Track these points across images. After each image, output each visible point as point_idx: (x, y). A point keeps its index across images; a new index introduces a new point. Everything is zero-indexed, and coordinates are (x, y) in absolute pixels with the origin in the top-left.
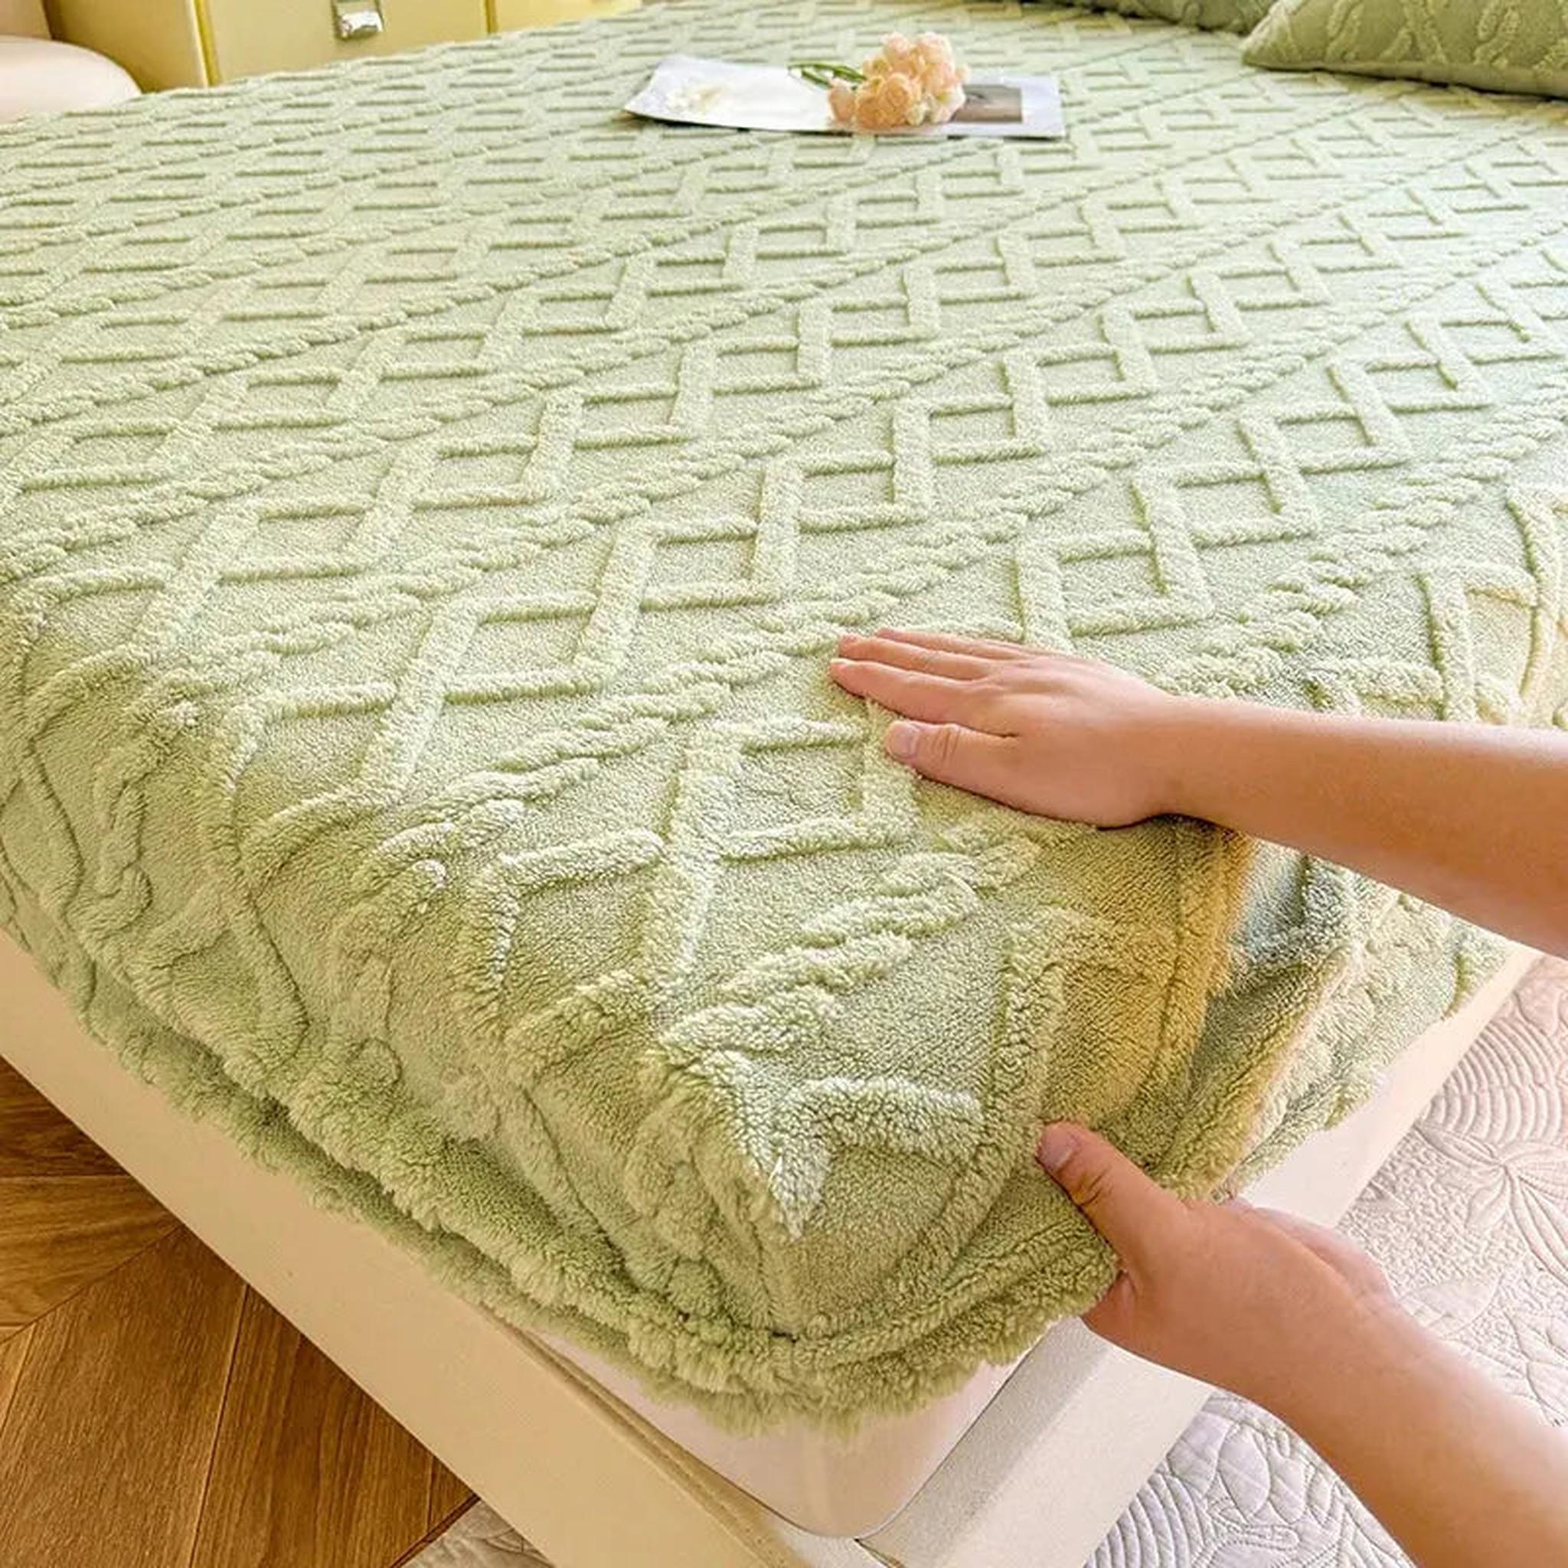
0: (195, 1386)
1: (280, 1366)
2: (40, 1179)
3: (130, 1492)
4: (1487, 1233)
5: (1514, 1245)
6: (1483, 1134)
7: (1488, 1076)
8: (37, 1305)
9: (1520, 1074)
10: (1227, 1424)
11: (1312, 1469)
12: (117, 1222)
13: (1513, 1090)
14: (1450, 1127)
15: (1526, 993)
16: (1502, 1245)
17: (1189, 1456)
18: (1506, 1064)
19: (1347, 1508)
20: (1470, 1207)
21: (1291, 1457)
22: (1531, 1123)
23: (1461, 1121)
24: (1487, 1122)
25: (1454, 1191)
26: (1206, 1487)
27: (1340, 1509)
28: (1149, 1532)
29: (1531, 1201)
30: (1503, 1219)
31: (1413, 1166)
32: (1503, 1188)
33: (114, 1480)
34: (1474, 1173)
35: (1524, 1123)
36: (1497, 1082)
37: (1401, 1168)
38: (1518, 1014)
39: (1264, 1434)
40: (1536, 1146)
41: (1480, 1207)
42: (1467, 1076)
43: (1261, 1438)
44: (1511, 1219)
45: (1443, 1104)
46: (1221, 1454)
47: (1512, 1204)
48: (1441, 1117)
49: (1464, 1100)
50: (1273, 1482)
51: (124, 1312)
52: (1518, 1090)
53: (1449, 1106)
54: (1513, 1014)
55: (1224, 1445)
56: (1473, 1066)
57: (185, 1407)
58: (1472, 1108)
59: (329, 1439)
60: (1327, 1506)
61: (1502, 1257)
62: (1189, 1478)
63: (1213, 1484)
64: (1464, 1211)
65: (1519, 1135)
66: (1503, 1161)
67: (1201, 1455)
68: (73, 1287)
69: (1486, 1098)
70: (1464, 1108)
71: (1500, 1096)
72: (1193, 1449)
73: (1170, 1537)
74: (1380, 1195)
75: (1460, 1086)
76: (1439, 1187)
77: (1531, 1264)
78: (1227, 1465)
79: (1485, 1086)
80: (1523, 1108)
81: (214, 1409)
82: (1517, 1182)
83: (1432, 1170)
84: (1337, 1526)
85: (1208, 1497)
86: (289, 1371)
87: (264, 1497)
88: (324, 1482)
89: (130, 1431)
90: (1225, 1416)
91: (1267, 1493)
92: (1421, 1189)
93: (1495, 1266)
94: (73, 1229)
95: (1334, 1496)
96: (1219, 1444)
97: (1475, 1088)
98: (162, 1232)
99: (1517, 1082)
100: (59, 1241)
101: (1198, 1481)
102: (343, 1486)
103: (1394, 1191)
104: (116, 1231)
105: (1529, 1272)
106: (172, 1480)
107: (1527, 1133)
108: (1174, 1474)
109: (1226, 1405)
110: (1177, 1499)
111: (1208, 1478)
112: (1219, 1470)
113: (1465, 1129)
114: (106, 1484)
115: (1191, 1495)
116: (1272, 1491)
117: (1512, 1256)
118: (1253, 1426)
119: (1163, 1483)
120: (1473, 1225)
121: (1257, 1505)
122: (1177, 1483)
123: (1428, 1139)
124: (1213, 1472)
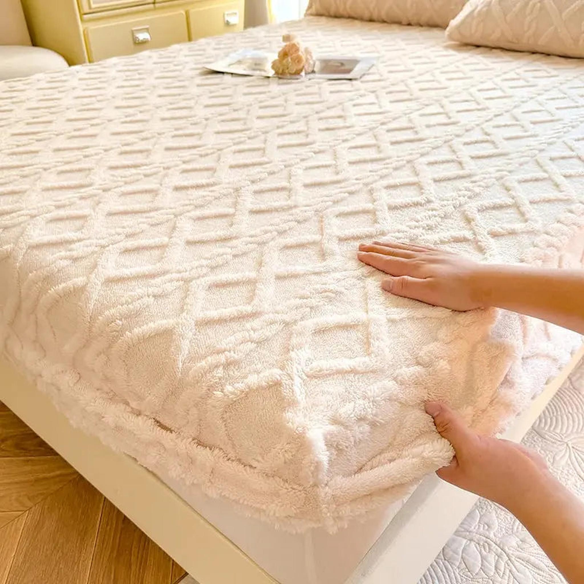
0: (86, 533)
1: (117, 525)
2: (30, 458)
3: (63, 572)
4: (561, 468)
5: (570, 471)
6: (558, 431)
7: (560, 410)
8: (29, 504)
9: (572, 409)
10: (464, 541)
11: (497, 557)
12: (58, 472)
13: (569, 414)
14: (546, 428)
15: (574, 379)
16: (566, 472)
17: (451, 553)
18: (566, 405)
19: (510, 571)
20: (554, 458)
21: (489, 552)
22: (576, 427)
23: (550, 426)
24: (560, 427)
25: (548, 452)
26: (457, 564)
27: (508, 572)
28: (436, 581)
29: (577, 455)
30: (567, 462)
31: (532, 443)
32: (566, 451)
33: (57, 567)
34: (555, 445)
35: (573, 427)
36: (563, 411)
37: (528, 444)
38: (571, 387)
39: (479, 544)
40: (578, 435)
41: (558, 458)
42: (552, 409)
43: (477, 545)
44: (569, 462)
45: (543, 421)
46: (463, 552)
47: (570, 457)
48: (543, 425)
49: (551, 419)
50: (482, 561)
51: (60, 506)
52: (571, 414)
53: (546, 421)
54: (569, 387)
55: (464, 548)
56: (554, 405)
57: (82, 540)
58: (554, 421)
59: (134, 550)
60: (503, 569)
61: (566, 477)
62: (451, 561)
63: (460, 563)
64: (552, 460)
65: (572, 431)
66: (566, 441)
67: (455, 552)
68: (42, 497)
69: (559, 418)
70: (551, 421)
71: (565, 417)
72: (452, 551)
73: (444, 583)
75: (550, 414)
76: (543, 451)
77: (577, 479)
78: (465, 556)
79: (559, 413)
80: (573, 421)
81: (93, 541)
82: (571, 448)
83: (540, 445)
84: (507, 578)
85: (458, 568)
87: (111, 573)
88: (133, 568)
89: (63, 549)
90: (465, 538)
91: (480, 566)
93: (564, 480)
94: (41, 476)
95: (505, 567)
96: (462, 548)
97: (555, 414)
98: (75, 476)
99: (571, 411)
100: (37, 480)
101: (454, 562)
102: (140, 569)
104: (57, 476)
105: (576, 482)
106: (78, 567)
107: (575, 430)
108: (445, 560)
109: (464, 533)
110: (447, 569)
111: (458, 561)
112: (462, 558)
113: (552, 429)
114: (54, 569)
115: (452, 568)
116: (482, 565)
117: (570, 476)
118: (474, 541)
119: (441, 563)
120: (555, 465)
121: (477, 570)
122: (446, 563)
123: (538, 433)
124: (460, 558)
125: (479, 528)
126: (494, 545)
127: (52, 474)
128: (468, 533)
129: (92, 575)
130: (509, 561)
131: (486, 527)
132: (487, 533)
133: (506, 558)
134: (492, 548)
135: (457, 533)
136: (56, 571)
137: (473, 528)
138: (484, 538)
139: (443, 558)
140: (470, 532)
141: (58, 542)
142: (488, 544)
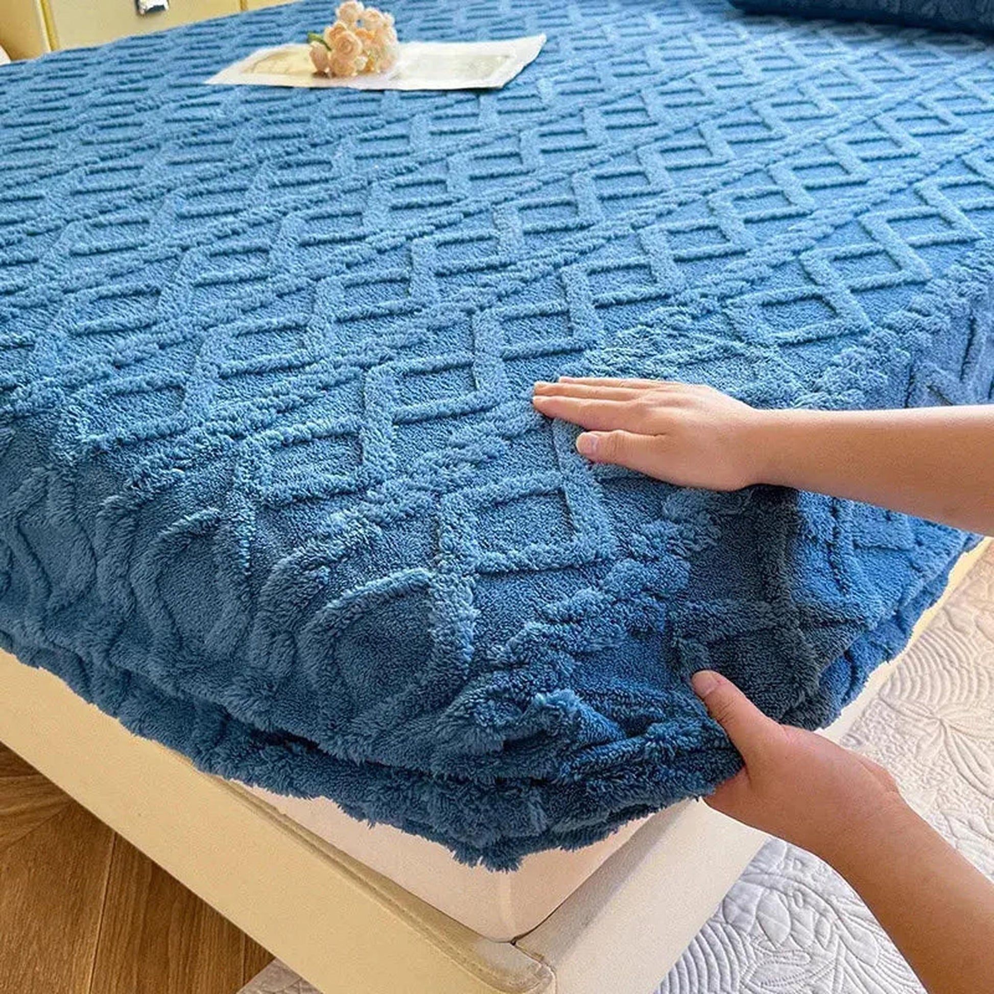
0: (81, 910)
1: (139, 892)
3: (41, 978)
4: (930, 764)
5: (947, 768)
6: (925, 700)
7: (929, 666)
9: (951, 662)
10: (760, 890)
11: (817, 916)
12: (23, 806)
13: (945, 673)
14: (904, 697)
16: (938, 770)
17: (737, 911)
18: (940, 656)
19: (841, 937)
20: (918, 747)
21: (804, 907)
22: (957, 692)
23: (911, 694)
24: (928, 693)
25: (907, 737)
26: (749, 929)
27: (837, 940)
28: (713, 959)
29: (959, 741)
30: (940, 753)
31: (879, 723)
32: (939, 735)
33: (30, 971)
34: (920, 725)
35: (952, 693)
36: (935, 668)
37: (871, 725)
38: (949, 625)
39: (786, 894)
40: (961, 707)
41: (924, 746)
42: (915, 665)
43: (784, 897)
44: (945, 753)
45: (899, 684)
46: (758, 908)
47: (946, 743)
48: (898, 692)
49: (912, 680)
50: (792, 923)
51: (30, 864)
52: (948, 671)
53: (903, 684)
55: (761, 902)
56: (919, 659)
57: (75, 922)
58: (918, 686)
59: (174, 938)
60: (828, 936)
61: (939, 778)
62: (738, 924)
63: (754, 927)
64: (914, 750)
65: (950, 699)
66: (939, 716)
67: (745, 909)
69: (927, 678)
70: (913, 687)
71: (937, 676)
72: (739, 907)
73: (726, 961)
75: (909, 671)
76: (897, 736)
77: (958, 781)
78: (762, 914)
79: (927, 670)
80: (953, 684)
81: (96, 923)
82: (948, 729)
83: (893, 725)
84: (835, 949)
85: (751, 935)
86: (144, 896)
87: (132, 978)
88: (172, 965)
89: (39, 940)
90: (761, 884)
91: (788, 930)
92: (885, 737)
93: (934, 783)
95: (832, 931)
96: (756, 902)
97: (920, 673)
98: (54, 811)
99: (948, 667)
101: (743, 925)
103: (868, 739)
104: (23, 813)
105: (957, 785)
106: (69, 970)
107: (954, 699)
108: (727, 923)
109: (760, 877)
110: (730, 938)
111: (749, 923)
112: (757, 918)
113: (914, 698)
114: (25, 974)
115: (739, 935)
116: (792, 929)
117: (946, 776)
118: (777, 889)
119: (721, 929)
120: (920, 758)
121: (783, 938)
122: (729, 928)
123: (889, 705)
124: (753, 920)
125: (785, 868)
126: (813, 894)
127: (13, 809)
128: (766, 877)
129: (95, 981)
130: (839, 922)
131: (799, 866)
132: (801, 875)
133: (832, 915)
134: (809, 900)
135: (746, 876)
136: (29, 976)
137: (775, 867)
138: (796, 884)
139: (723, 920)
140: (770, 874)
141: (30, 927)
142: (803, 894)
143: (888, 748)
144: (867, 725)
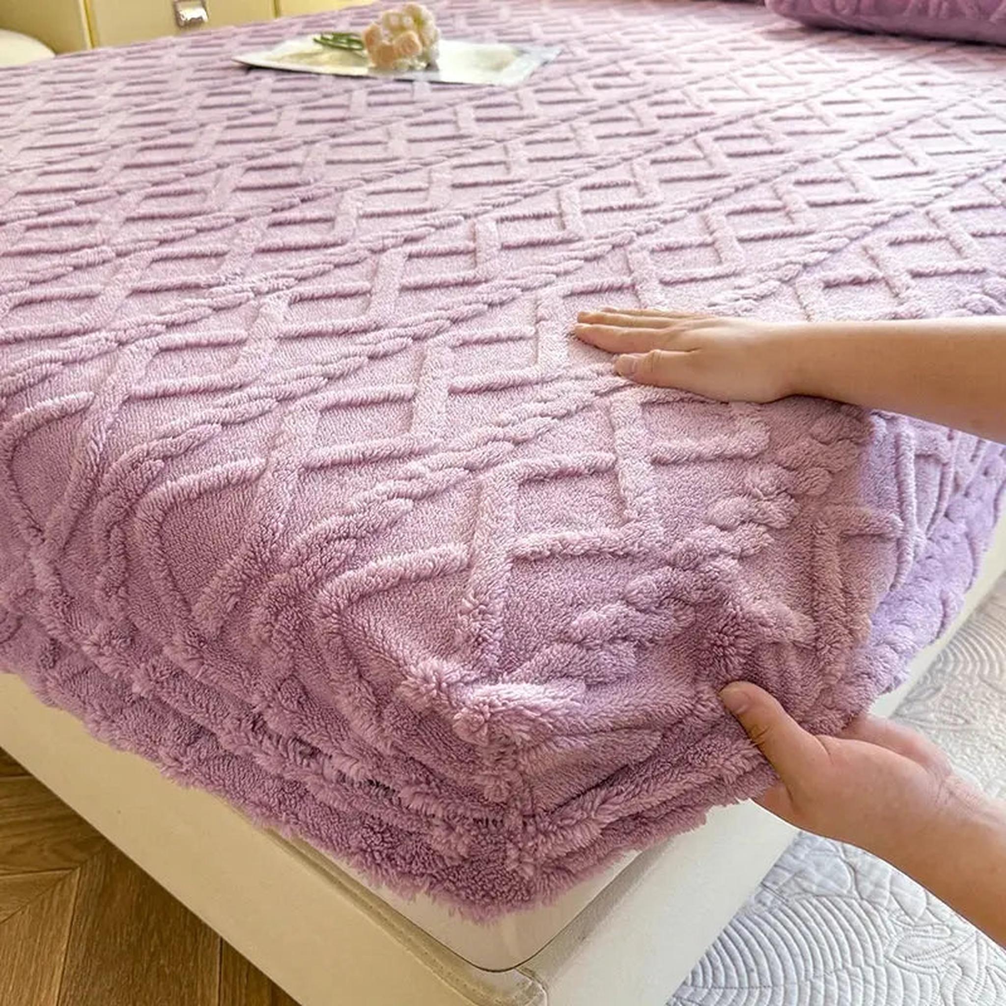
17: (870, 887)
26: (885, 903)
28: (853, 936)
31: (983, 703)
45: (997, 665)
46: (891, 883)
48: (997, 671)
62: (873, 900)
63: (890, 901)
67: (878, 885)
72: (871, 883)
73: (867, 936)
74: (967, 722)
78: (896, 889)
85: (888, 909)
91: (925, 904)
101: (879, 900)
103: (974, 717)
108: (862, 898)
110: (867, 913)
112: (891, 893)
115: (875, 908)
116: (928, 904)
119: (855, 904)
121: (921, 911)
122: (865, 903)
123: (990, 685)
124: (888, 894)
139: (858, 897)
143: (997, 727)
144: (972, 705)
